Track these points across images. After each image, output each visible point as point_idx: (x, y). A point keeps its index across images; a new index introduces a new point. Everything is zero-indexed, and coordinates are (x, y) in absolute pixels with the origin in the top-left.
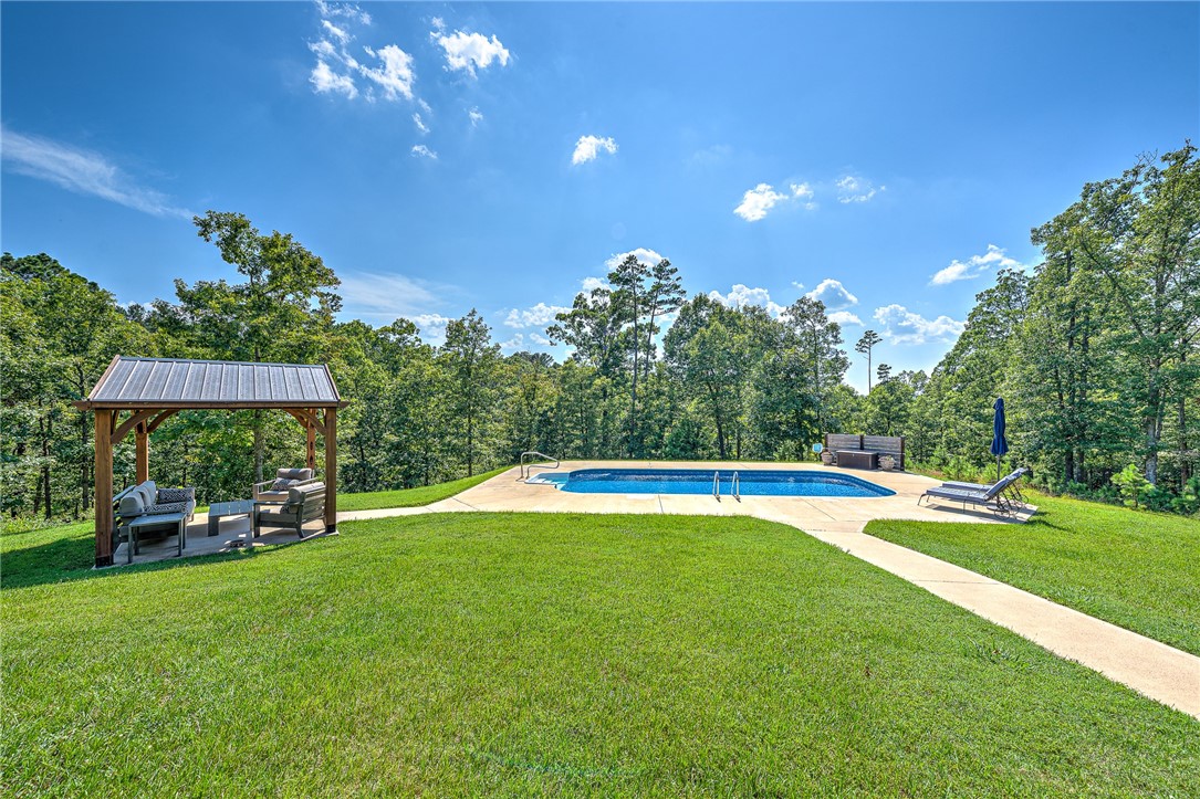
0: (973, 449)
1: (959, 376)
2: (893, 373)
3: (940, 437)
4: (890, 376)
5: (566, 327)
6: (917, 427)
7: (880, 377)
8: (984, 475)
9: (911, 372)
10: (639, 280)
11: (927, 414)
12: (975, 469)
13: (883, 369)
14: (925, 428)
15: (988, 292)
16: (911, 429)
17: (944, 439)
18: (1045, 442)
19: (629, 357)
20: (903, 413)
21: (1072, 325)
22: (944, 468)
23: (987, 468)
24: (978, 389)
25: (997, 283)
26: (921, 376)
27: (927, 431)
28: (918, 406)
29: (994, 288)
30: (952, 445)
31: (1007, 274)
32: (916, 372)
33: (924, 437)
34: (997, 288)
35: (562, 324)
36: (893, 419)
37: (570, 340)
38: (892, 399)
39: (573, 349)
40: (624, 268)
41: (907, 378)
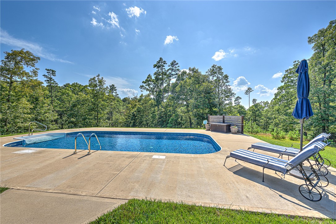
0: (284, 126)
1: (279, 99)
2: (257, 102)
3: (272, 122)
4: (256, 103)
5: (146, 85)
6: (265, 119)
7: (253, 103)
8: (288, 135)
9: (264, 102)
10: (163, 66)
11: (269, 115)
12: (285, 133)
13: (254, 100)
14: (268, 119)
15: (290, 69)
16: (263, 119)
17: (274, 123)
18: (314, 122)
19: (166, 95)
20: (260, 114)
21: (325, 76)
22: (272, 132)
23: (289, 133)
24: (286, 104)
25: (293, 66)
26: (267, 103)
27: (268, 120)
28: (266, 112)
29: (292, 68)
30: (277, 125)
31: (297, 62)
32: (265, 101)
33: (268, 122)
34: (293, 68)
35: (144, 85)
36: (257, 116)
37: (147, 90)
38: (256, 109)
39: (148, 92)
40: (159, 62)
41: (262, 104)
